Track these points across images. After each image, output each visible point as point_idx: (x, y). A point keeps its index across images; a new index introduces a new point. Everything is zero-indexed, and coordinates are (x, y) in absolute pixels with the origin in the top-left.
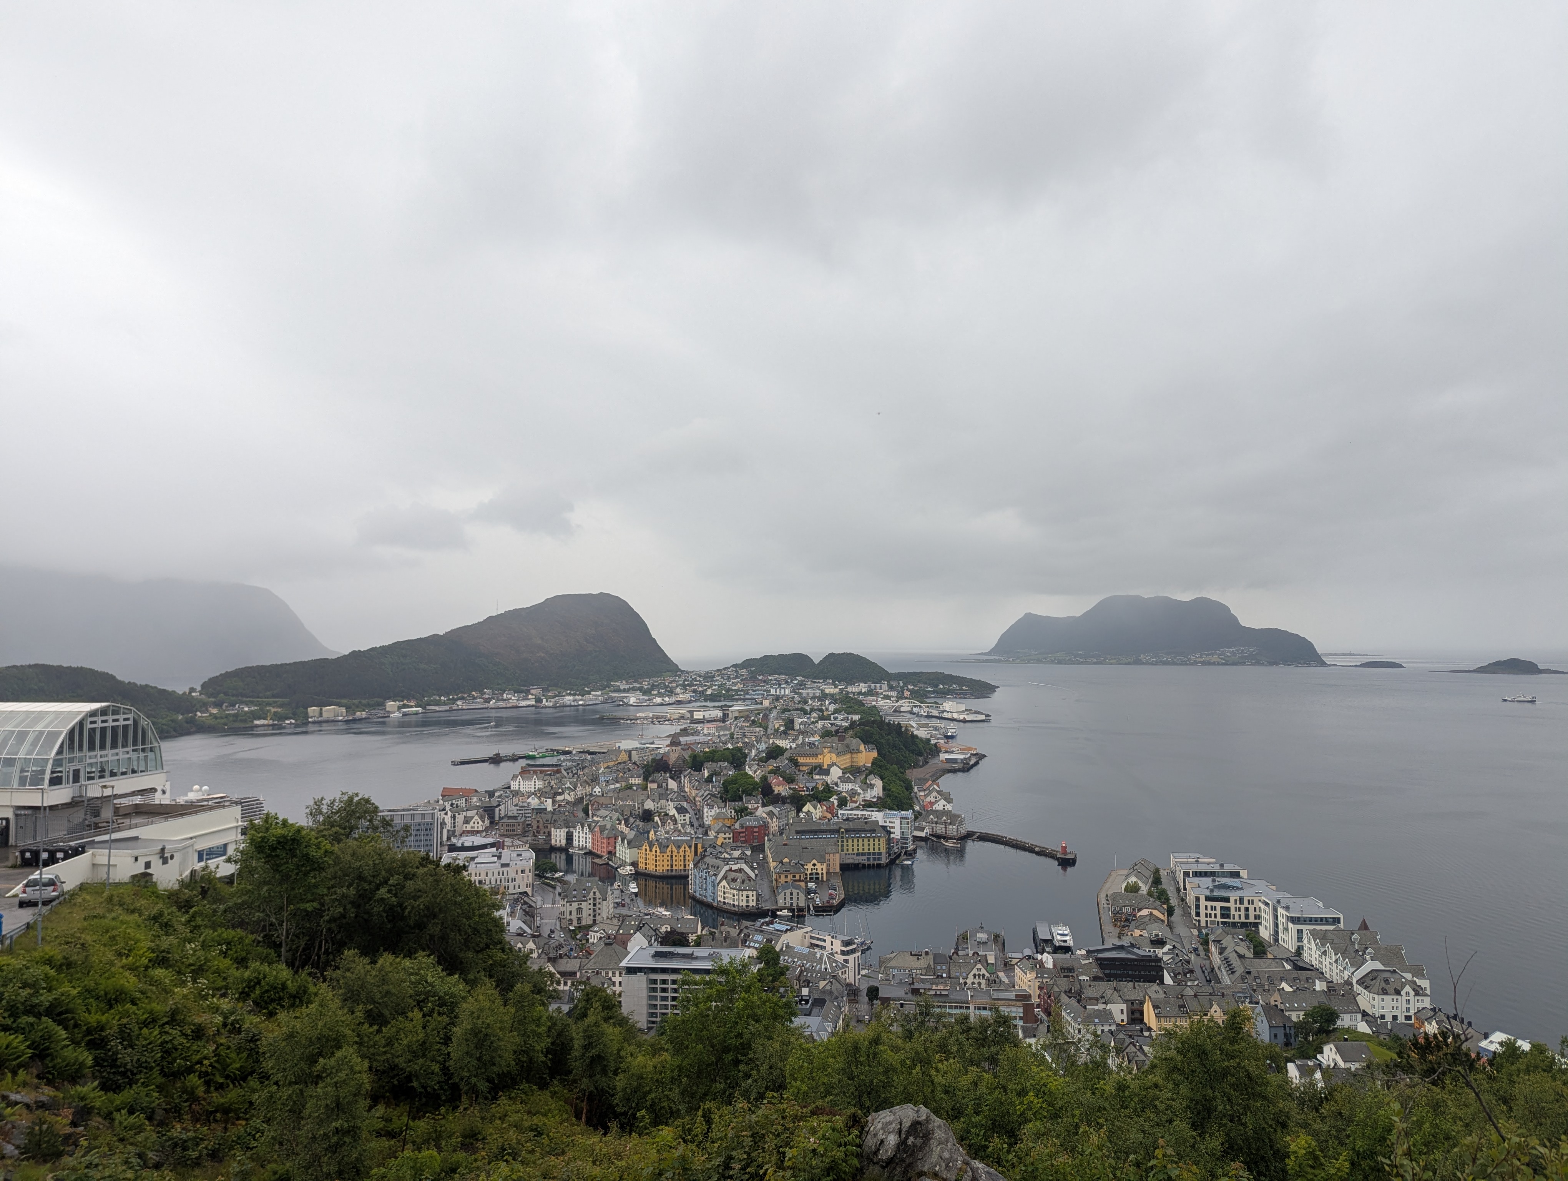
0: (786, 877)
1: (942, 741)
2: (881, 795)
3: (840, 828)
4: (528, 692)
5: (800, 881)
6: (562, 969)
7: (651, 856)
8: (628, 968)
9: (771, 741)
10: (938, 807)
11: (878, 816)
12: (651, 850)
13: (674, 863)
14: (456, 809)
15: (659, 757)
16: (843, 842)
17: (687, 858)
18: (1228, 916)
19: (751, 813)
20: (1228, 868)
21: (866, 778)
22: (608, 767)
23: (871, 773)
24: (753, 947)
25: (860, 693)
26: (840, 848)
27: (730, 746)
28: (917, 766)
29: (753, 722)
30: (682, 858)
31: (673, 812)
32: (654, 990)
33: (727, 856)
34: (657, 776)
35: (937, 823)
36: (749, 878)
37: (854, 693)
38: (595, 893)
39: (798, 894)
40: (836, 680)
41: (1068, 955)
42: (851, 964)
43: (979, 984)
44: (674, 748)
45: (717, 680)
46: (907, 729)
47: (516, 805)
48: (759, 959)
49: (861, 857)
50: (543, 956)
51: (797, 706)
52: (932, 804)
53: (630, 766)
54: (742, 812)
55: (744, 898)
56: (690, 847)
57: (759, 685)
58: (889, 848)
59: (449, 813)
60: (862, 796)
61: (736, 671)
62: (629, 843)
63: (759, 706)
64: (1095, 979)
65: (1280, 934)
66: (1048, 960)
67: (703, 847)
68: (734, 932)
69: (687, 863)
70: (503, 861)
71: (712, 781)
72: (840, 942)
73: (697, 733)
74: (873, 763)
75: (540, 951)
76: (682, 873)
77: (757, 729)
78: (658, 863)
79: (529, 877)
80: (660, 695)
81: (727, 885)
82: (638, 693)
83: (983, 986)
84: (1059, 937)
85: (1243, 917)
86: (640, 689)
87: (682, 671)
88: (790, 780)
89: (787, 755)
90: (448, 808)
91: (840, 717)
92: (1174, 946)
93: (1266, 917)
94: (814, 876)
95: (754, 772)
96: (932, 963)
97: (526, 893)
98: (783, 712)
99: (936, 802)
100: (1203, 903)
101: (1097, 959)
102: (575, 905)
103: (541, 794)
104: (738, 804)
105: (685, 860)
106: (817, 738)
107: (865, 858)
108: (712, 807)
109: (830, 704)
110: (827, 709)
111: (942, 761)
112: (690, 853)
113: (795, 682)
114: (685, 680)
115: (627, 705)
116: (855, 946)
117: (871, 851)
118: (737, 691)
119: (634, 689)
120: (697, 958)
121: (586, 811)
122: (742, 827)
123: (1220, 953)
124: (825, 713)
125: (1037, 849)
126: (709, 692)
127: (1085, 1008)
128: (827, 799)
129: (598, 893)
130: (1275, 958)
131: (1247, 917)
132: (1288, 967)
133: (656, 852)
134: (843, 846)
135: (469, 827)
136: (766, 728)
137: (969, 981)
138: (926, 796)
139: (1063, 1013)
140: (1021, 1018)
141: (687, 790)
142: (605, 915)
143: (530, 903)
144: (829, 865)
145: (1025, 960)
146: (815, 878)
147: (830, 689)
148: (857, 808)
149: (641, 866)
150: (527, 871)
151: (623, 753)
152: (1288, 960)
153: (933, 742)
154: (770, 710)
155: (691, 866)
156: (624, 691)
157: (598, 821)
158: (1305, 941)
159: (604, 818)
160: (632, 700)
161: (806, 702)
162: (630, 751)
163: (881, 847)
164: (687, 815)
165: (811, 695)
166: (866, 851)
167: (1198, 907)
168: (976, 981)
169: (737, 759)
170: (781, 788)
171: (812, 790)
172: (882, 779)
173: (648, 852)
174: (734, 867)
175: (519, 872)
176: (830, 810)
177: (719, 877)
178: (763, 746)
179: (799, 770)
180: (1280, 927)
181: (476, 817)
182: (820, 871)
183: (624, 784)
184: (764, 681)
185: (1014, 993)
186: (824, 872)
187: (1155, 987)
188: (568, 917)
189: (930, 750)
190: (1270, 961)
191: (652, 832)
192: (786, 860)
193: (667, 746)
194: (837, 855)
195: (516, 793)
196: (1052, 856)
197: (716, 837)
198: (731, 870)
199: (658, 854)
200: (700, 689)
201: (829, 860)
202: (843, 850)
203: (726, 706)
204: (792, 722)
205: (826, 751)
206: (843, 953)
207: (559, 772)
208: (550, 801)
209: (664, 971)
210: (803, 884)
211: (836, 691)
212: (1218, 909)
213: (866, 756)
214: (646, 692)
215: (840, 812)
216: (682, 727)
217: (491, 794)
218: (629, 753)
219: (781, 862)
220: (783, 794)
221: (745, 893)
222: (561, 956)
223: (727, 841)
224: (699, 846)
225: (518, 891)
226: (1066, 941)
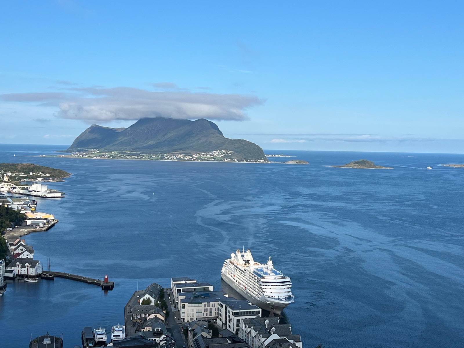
10: (23, 256)
28: (10, 229)
41: (102, 347)
52: (19, 254)
65: (228, 323)
84: (98, 336)
85: (209, 314)
92: (167, 336)
93: (221, 313)
99: (22, 253)
100: (187, 308)
123: (193, 337)
125: (89, 281)
130: (223, 337)
131: (211, 314)
132: (229, 342)
138: (15, 249)
152: (230, 338)
153: (22, 212)
158: (240, 325)
180: (228, 319)
189: (20, 217)
190: (220, 339)
196: (98, 285)
212: (195, 311)
226: (102, 338)
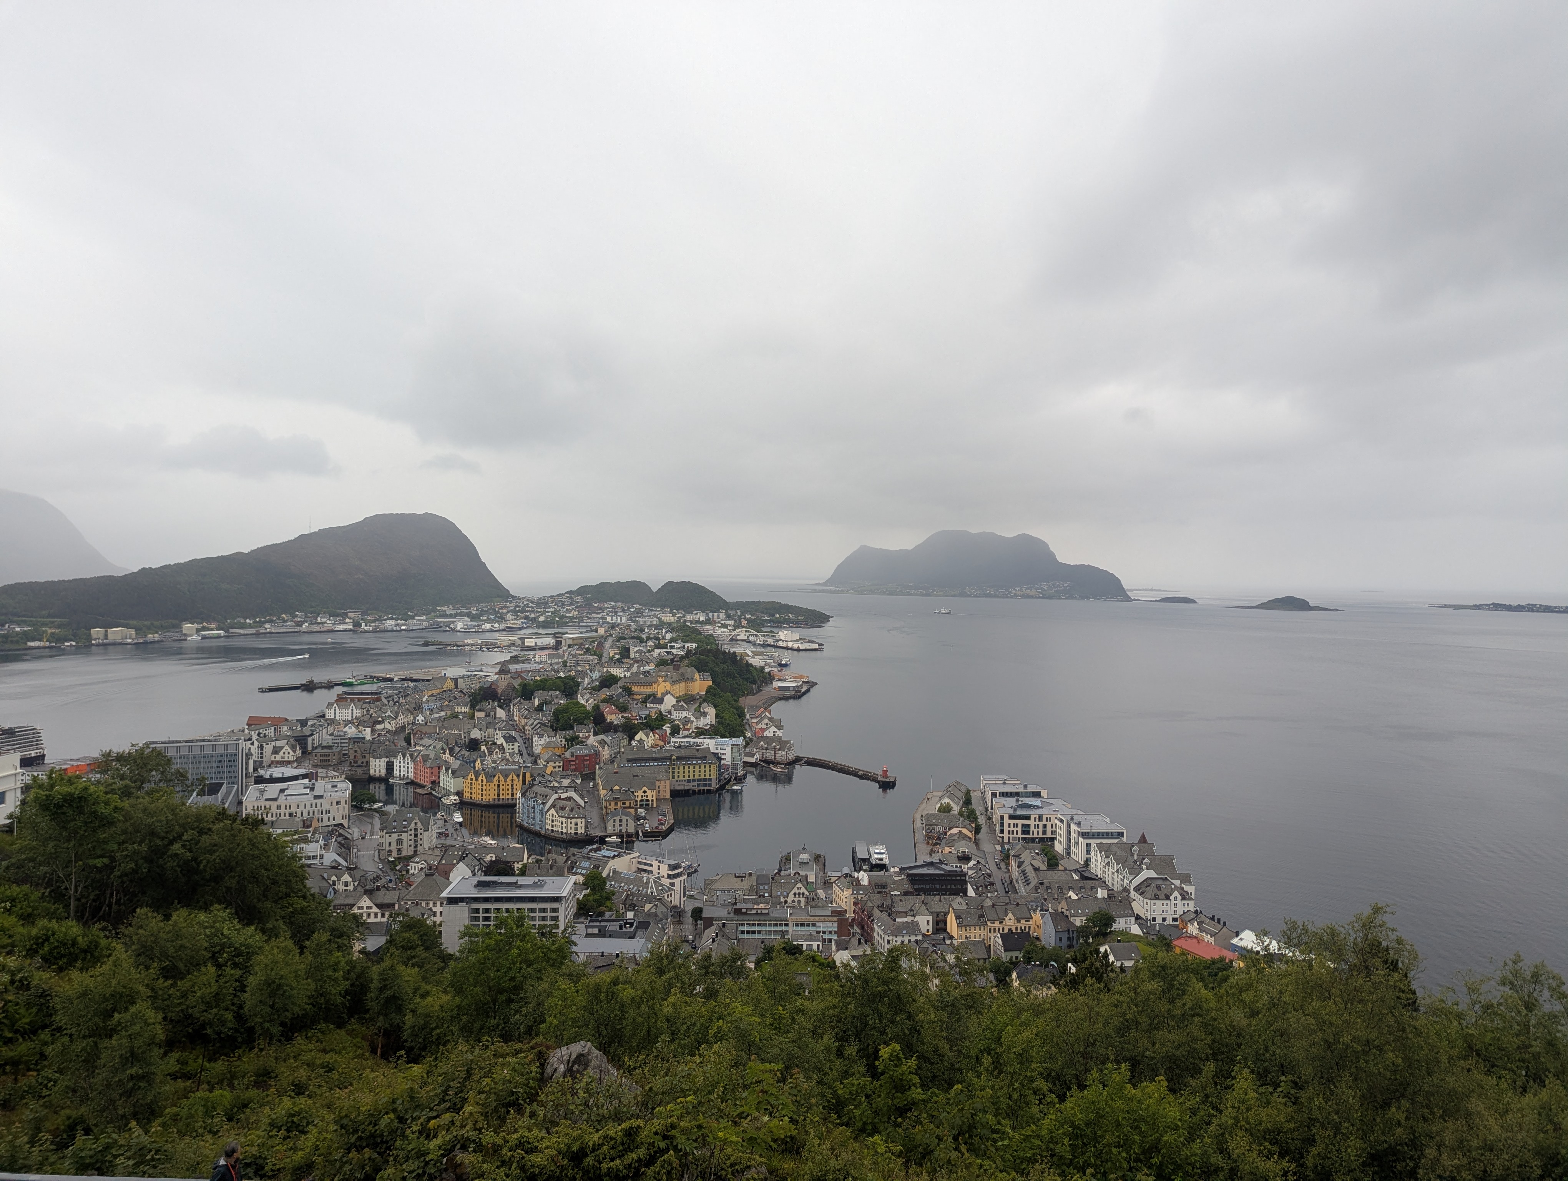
0: (616, 804)
1: (776, 670)
2: (714, 722)
3: (672, 755)
4: (345, 615)
5: (629, 808)
6: (379, 901)
7: (477, 786)
8: (448, 898)
9: (605, 670)
10: (769, 733)
11: (710, 744)
12: (477, 780)
13: (501, 792)
14: (263, 739)
15: (487, 685)
16: (674, 769)
17: (515, 787)
18: (1028, 833)
19: (582, 742)
20: (1031, 788)
21: (699, 706)
22: (432, 695)
23: (704, 701)
24: (580, 874)
25: (698, 622)
26: (671, 775)
27: (562, 674)
28: (750, 693)
29: (588, 650)
30: (510, 787)
31: (501, 741)
32: (477, 919)
33: (556, 785)
34: (485, 705)
35: (767, 749)
36: (579, 806)
37: (691, 622)
38: (416, 824)
39: (627, 820)
40: (673, 608)
41: (882, 873)
42: (677, 887)
43: (799, 902)
44: (503, 676)
45: (550, 607)
46: (741, 659)
47: (331, 735)
48: (586, 885)
49: (692, 784)
50: (359, 888)
51: (633, 634)
52: (763, 730)
53: (457, 694)
54: (573, 741)
55: (573, 826)
56: (518, 776)
57: (594, 613)
58: (720, 774)
59: (256, 743)
60: (695, 723)
61: (571, 598)
62: (454, 772)
63: (594, 634)
64: (906, 894)
65: (1072, 848)
66: (864, 877)
67: (531, 776)
68: (561, 859)
69: (515, 792)
70: (316, 793)
71: (542, 710)
72: (666, 867)
73: (527, 661)
74: (707, 692)
75: (356, 884)
76: (510, 801)
77: (591, 657)
78: (484, 792)
79: (345, 809)
80: (489, 621)
81: (555, 814)
82: (466, 618)
83: (803, 904)
84: (876, 856)
85: (1041, 833)
86: (468, 615)
87: (514, 597)
88: (623, 709)
89: (621, 683)
90: (255, 737)
91: (677, 645)
92: (978, 862)
93: (1061, 832)
94: (644, 803)
95: (585, 700)
96: (755, 884)
97: (341, 824)
98: (618, 640)
99: (767, 728)
100: (1007, 821)
101: (909, 876)
102: (395, 836)
103: (359, 722)
104: (569, 733)
105: (512, 789)
106: (651, 667)
107: (696, 784)
108: (541, 736)
109: (666, 632)
110: (664, 638)
111: (775, 689)
112: (518, 782)
113: (632, 610)
114: (516, 606)
115: (454, 631)
116: (681, 870)
117: (702, 777)
118: (571, 618)
119: (462, 615)
120: (521, 887)
121: (408, 741)
122: (572, 756)
123: (1019, 867)
124: (662, 642)
125: (860, 773)
126: (542, 619)
127: (895, 920)
128: (660, 727)
129: (419, 824)
130: (1065, 870)
131: (1044, 833)
132: (1076, 877)
133: (482, 781)
134: (674, 773)
135: (278, 758)
136: (600, 656)
137: (789, 900)
138: (758, 723)
139: (875, 926)
140: (835, 932)
141: (516, 718)
142: (426, 846)
143: (346, 834)
144: (659, 792)
145: (842, 879)
146: (646, 805)
147: (668, 618)
148: (689, 736)
149: (467, 795)
150: (343, 802)
151: (449, 681)
152: (1076, 871)
153: (767, 670)
154: (605, 638)
155: (519, 795)
156: (451, 616)
157: (421, 751)
158: (1093, 854)
159: (427, 747)
160: (460, 626)
161: (642, 630)
162: (456, 679)
163: (712, 773)
164: (516, 744)
165: (648, 623)
166: (697, 777)
167: (1002, 825)
168: (796, 899)
169: (569, 687)
170: (613, 717)
171: (645, 718)
172: (715, 707)
173: (474, 781)
174: (563, 796)
175: (334, 803)
176: (663, 738)
177: (548, 806)
178: (596, 675)
179: (633, 699)
180: (1072, 841)
181: (287, 747)
182: (650, 798)
183: (449, 713)
184: (600, 609)
185: (830, 910)
186: (654, 798)
187: (959, 899)
188: (388, 849)
189: (764, 678)
190: (1060, 872)
191: (479, 761)
192: (617, 788)
193: (496, 674)
194: (668, 782)
195: (332, 722)
196: (874, 780)
197: (546, 766)
198: (560, 798)
199: (484, 783)
200: (533, 615)
201: (659, 787)
202: (674, 777)
203: (559, 633)
204: (627, 650)
205: (660, 679)
206: (669, 877)
207: (379, 699)
208: (368, 730)
209: (487, 900)
210: (632, 811)
211: (674, 619)
212: (1020, 826)
213: (701, 684)
214: (474, 618)
215: (672, 739)
216: (512, 654)
217: (303, 723)
218: (456, 681)
219: (612, 790)
220: (615, 722)
221: (574, 821)
222: (378, 888)
223: (557, 769)
224: (528, 775)
225: (332, 822)
226: (882, 859)
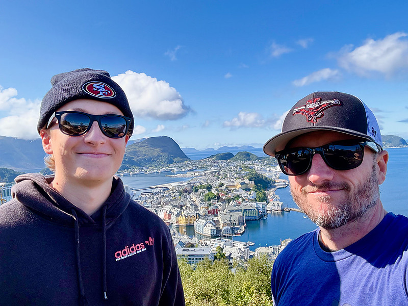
0: (225, 225)
1: (276, 179)
2: (256, 197)
3: (243, 209)
4: (142, 169)
7: (182, 219)
9: (220, 182)
11: (255, 204)
13: (190, 222)
15: (184, 188)
16: (243, 213)
19: (214, 205)
27: (207, 184)
33: (206, 219)
34: (184, 194)
35: (274, 206)
36: (214, 225)
42: (246, 252)
44: (189, 185)
45: (202, 163)
46: (264, 176)
51: (228, 169)
53: (175, 191)
54: (210, 205)
58: (259, 214)
60: (249, 198)
61: (208, 159)
62: (175, 215)
63: (216, 170)
69: (194, 221)
71: (201, 195)
74: (253, 187)
76: (193, 224)
78: (185, 222)
80: (184, 168)
81: (206, 228)
88: (226, 193)
89: (225, 186)
91: (242, 172)
94: (235, 224)
95: (214, 192)
98: (224, 172)
99: (274, 199)
104: (210, 202)
107: (251, 218)
108: (201, 203)
109: (239, 168)
111: (276, 185)
112: (195, 218)
113: (227, 161)
114: (192, 163)
116: (248, 246)
117: (253, 215)
118: (209, 166)
119: (176, 167)
120: (196, 251)
121: (162, 206)
122: (211, 209)
124: (237, 171)
126: (200, 166)
128: (238, 199)
136: (218, 177)
141: (193, 198)
147: (239, 164)
148: (248, 202)
149: (179, 223)
153: (273, 179)
156: (173, 167)
159: (167, 208)
161: (231, 168)
163: (256, 214)
164: (194, 206)
165: (233, 166)
171: (233, 197)
172: (256, 192)
176: (239, 203)
177: (204, 226)
178: (217, 183)
179: (229, 190)
184: (218, 162)
186: (238, 223)
189: (272, 182)
191: (182, 212)
197: (203, 213)
198: (208, 223)
199: (185, 219)
201: (239, 219)
202: (244, 216)
203: (205, 171)
204: (227, 175)
205: (237, 183)
206: (244, 248)
207: (153, 194)
208: (150, 203)
210: (231, 227)
211: (241, 164)
215: (242, 203)
219: (224, 220)
220: (224, 198)
221: (212, 230)
223: (206, 214)
224: (198, 216)
